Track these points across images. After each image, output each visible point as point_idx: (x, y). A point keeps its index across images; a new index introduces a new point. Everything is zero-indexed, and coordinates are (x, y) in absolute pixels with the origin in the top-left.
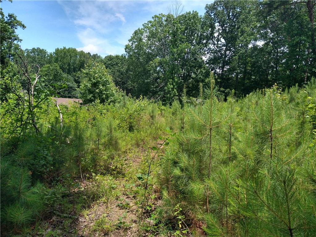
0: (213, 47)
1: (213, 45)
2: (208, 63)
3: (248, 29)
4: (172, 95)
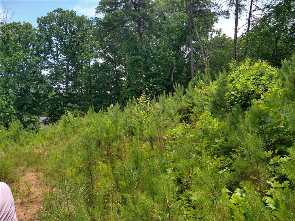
0: (54, 62)
1: (52, 59)
2: (48, 78)
3: (88, 46)
4: (8, 114)
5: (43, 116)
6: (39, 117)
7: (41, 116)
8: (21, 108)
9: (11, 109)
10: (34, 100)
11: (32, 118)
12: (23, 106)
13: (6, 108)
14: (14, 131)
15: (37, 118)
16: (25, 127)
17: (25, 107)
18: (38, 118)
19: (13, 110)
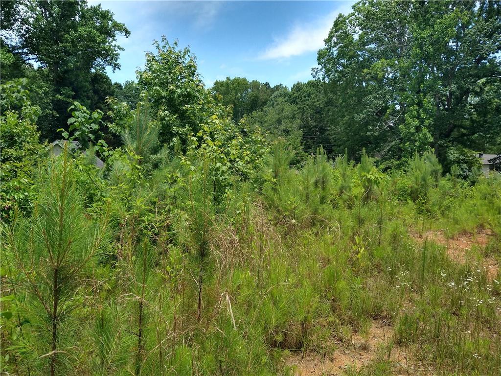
4: (417, 144)
5: (489, 153)
6: (481, 155)
7: (485, 153)
8: (447, 135)
9: (425, 135)
10: (474, 118)
11: (467, 156)
12: (451, 130)
13: (417, 132)
14: (416, 178)
15: (478, 156)
16: (446, 170)
17: (455, 134)
18: (480, 157)
19: (429, 135)
